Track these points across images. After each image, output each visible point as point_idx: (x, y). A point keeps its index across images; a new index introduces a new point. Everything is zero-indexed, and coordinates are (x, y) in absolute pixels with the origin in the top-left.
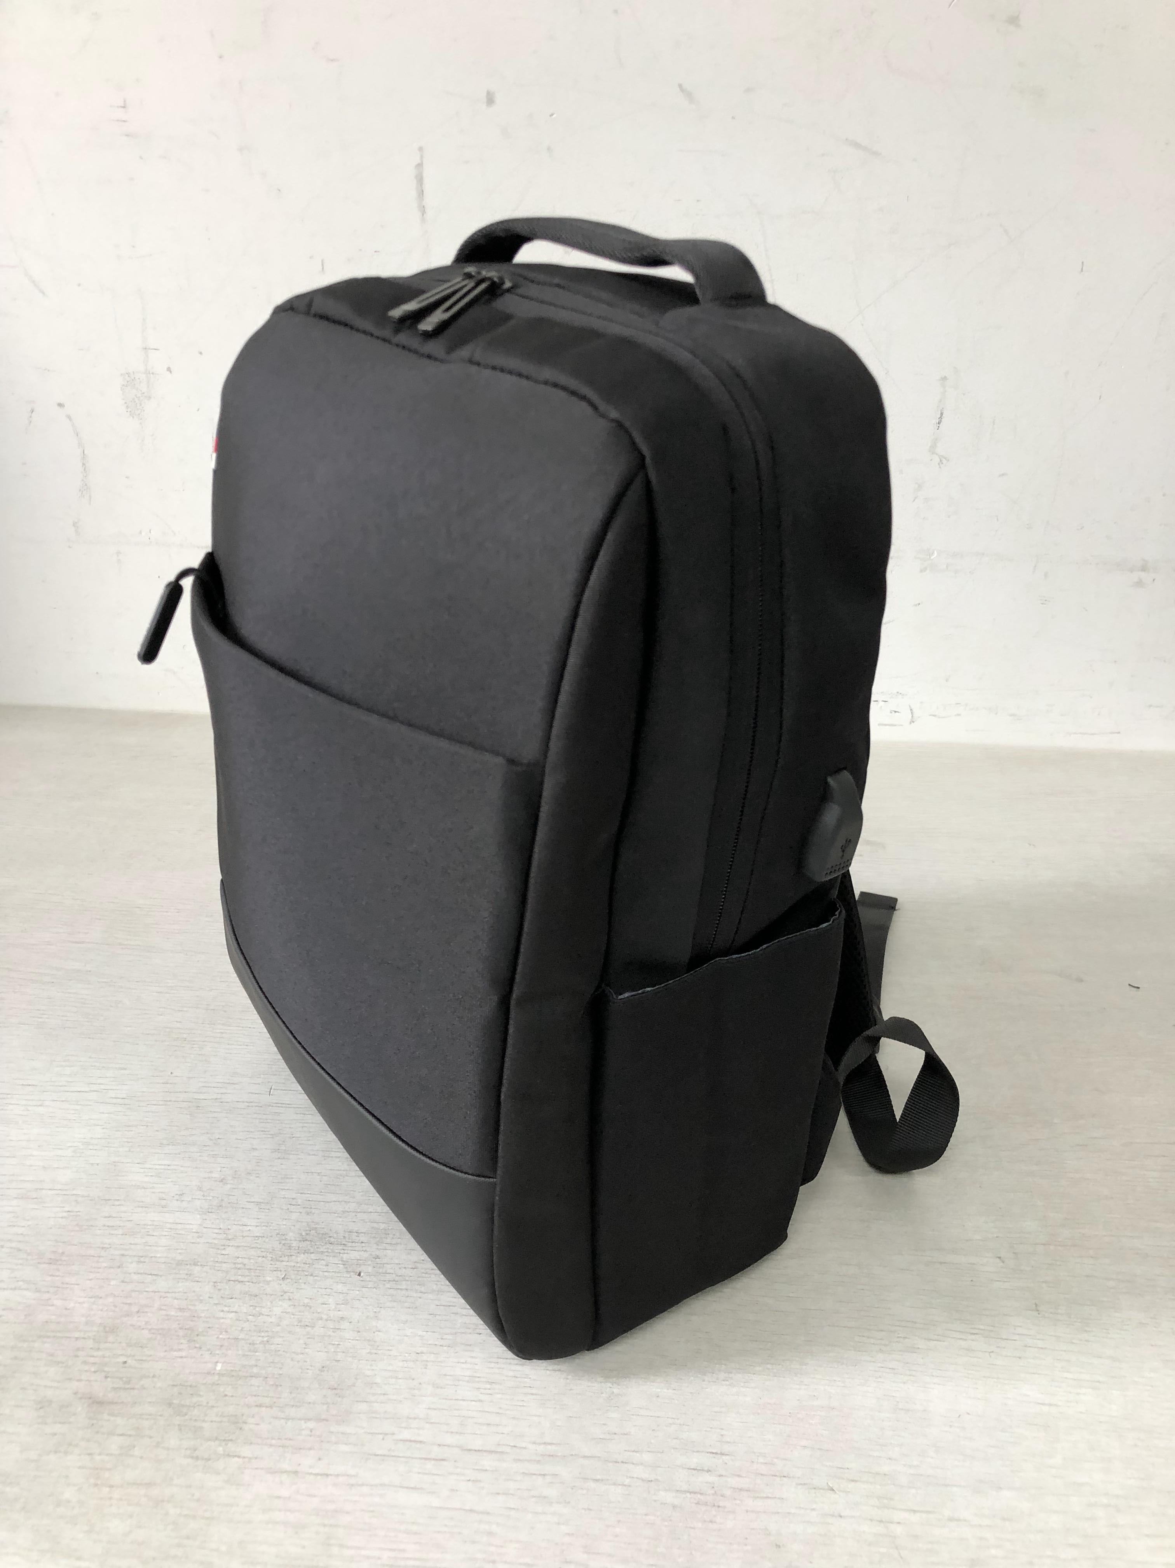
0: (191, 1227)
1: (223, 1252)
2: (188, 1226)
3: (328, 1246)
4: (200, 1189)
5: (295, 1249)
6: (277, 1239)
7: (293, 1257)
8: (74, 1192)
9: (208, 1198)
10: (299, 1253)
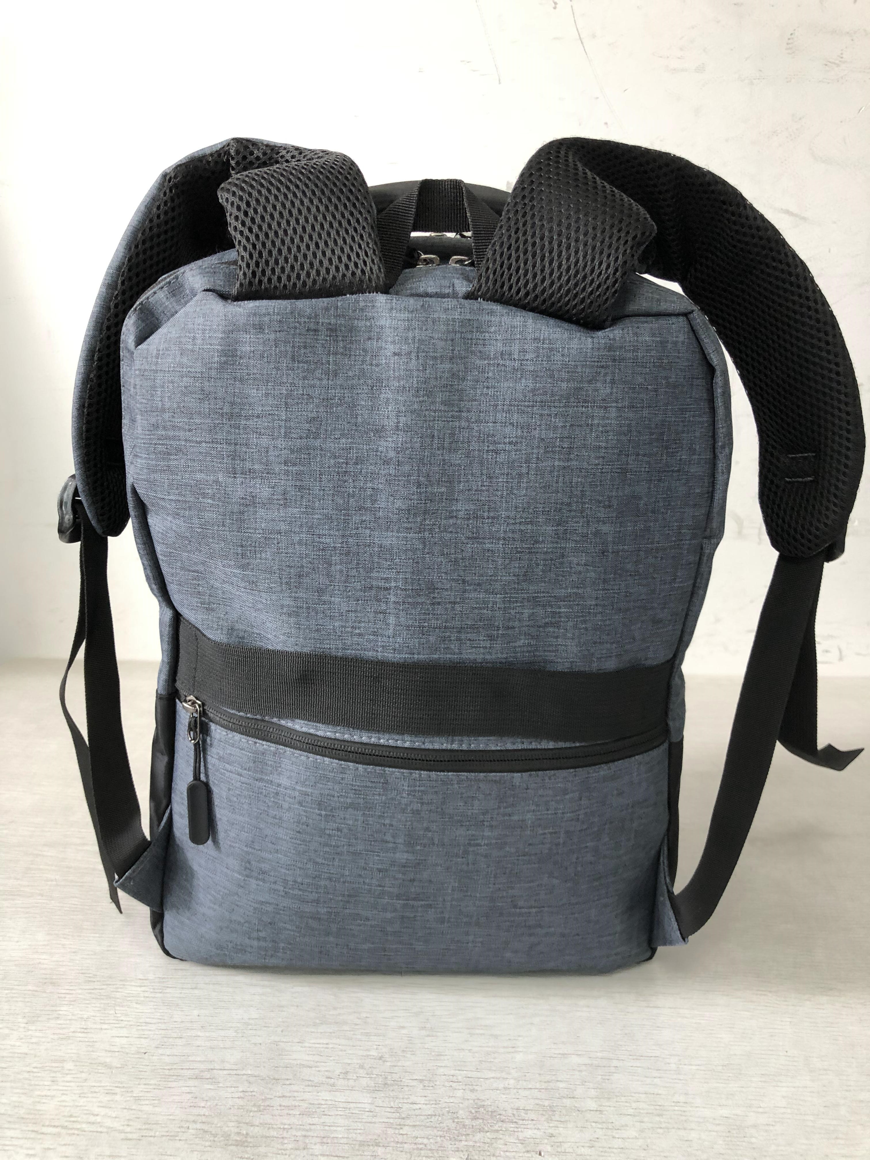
0: (363, 1106)
1: (401, 1132)
2: (359, 1105)
3: (500, 1124)
4: (362, 1067)
5: (469, 1128)
6: (449, 1117)
7: (471, 1136)
8: (244, 1072)
9: (372, 1076)
10: (474, 1132)
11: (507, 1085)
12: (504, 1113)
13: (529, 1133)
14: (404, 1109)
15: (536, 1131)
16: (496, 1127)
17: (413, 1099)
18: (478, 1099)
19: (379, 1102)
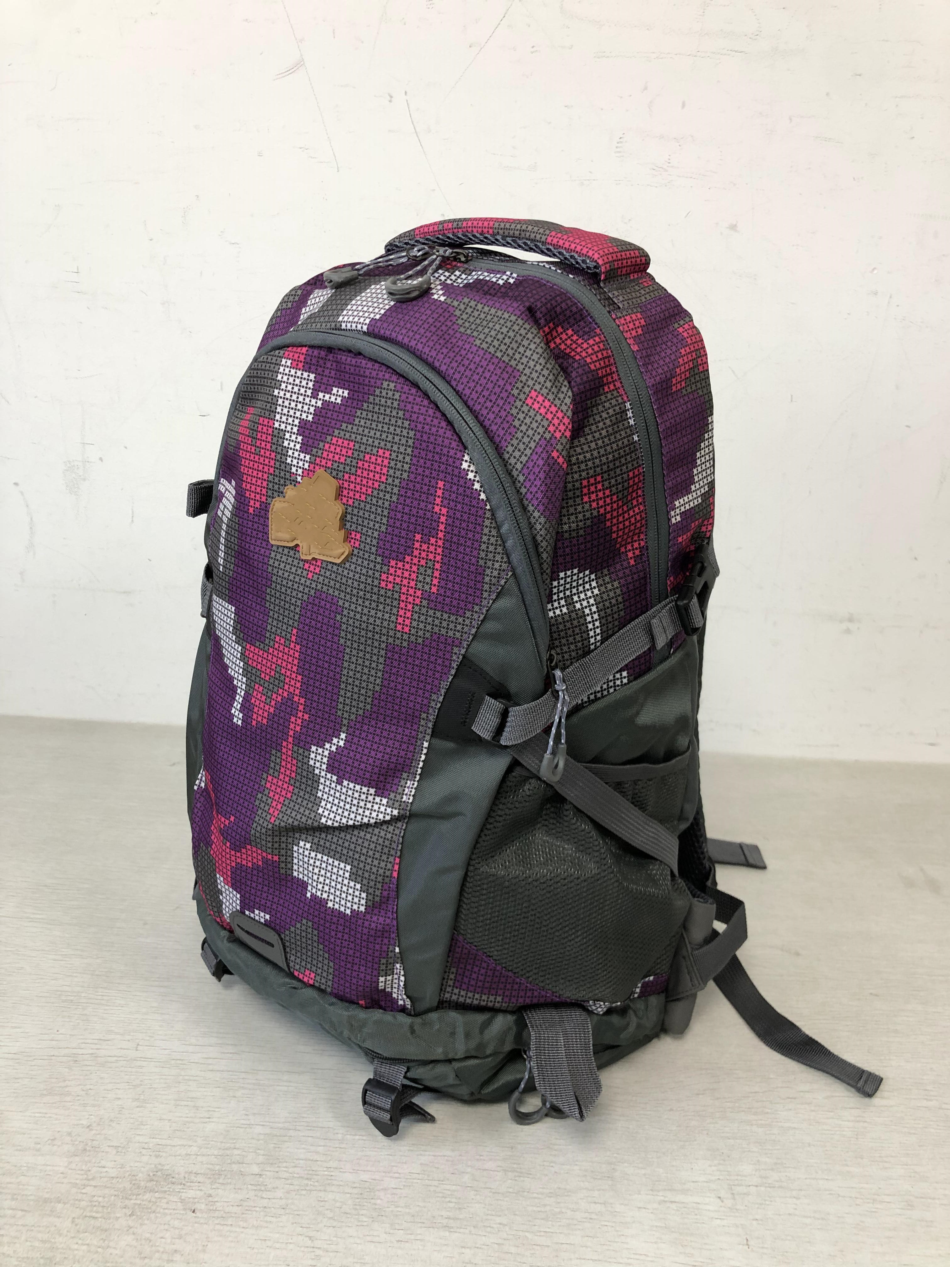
11: (189, 1152)
12: (177, 1176)
13: (191, 1193)
14: (92, 1172)
15: (198, 1192)
16: (166, 1189)
17: (103, 1163)
18: (160, 1164)
19: (73, 1166)
